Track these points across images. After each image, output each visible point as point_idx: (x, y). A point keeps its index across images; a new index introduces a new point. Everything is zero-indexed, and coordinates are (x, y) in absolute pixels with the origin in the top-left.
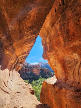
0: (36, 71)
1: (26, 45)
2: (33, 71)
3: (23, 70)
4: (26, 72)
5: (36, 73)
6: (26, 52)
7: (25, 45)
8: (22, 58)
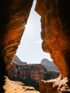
0: (36, 75)
1: (14, 29)
2: (32, 75)
3: (14, 74)
4: (18, 76)
5: (36, 79)
6: (14, 40)
7: (12, 30)
8: (10, 50)
